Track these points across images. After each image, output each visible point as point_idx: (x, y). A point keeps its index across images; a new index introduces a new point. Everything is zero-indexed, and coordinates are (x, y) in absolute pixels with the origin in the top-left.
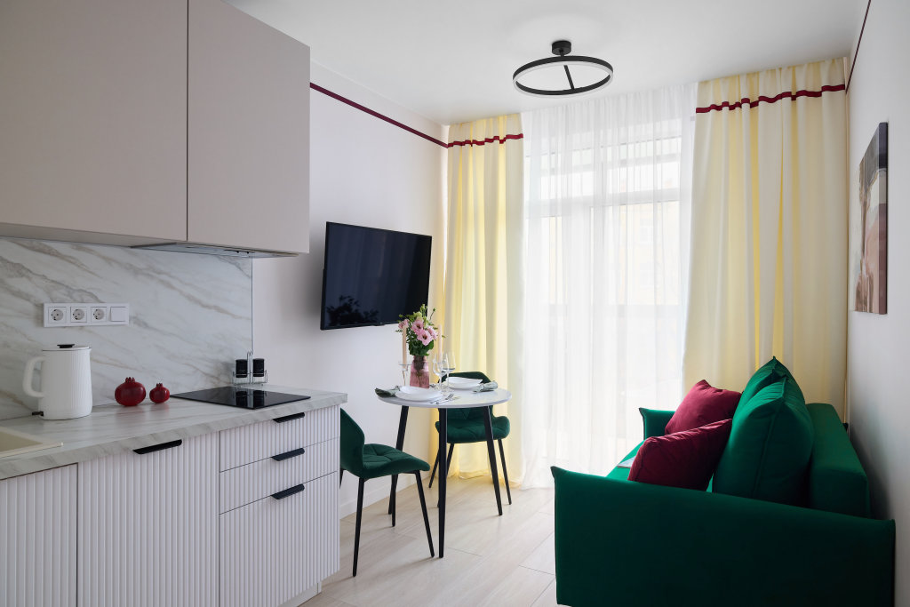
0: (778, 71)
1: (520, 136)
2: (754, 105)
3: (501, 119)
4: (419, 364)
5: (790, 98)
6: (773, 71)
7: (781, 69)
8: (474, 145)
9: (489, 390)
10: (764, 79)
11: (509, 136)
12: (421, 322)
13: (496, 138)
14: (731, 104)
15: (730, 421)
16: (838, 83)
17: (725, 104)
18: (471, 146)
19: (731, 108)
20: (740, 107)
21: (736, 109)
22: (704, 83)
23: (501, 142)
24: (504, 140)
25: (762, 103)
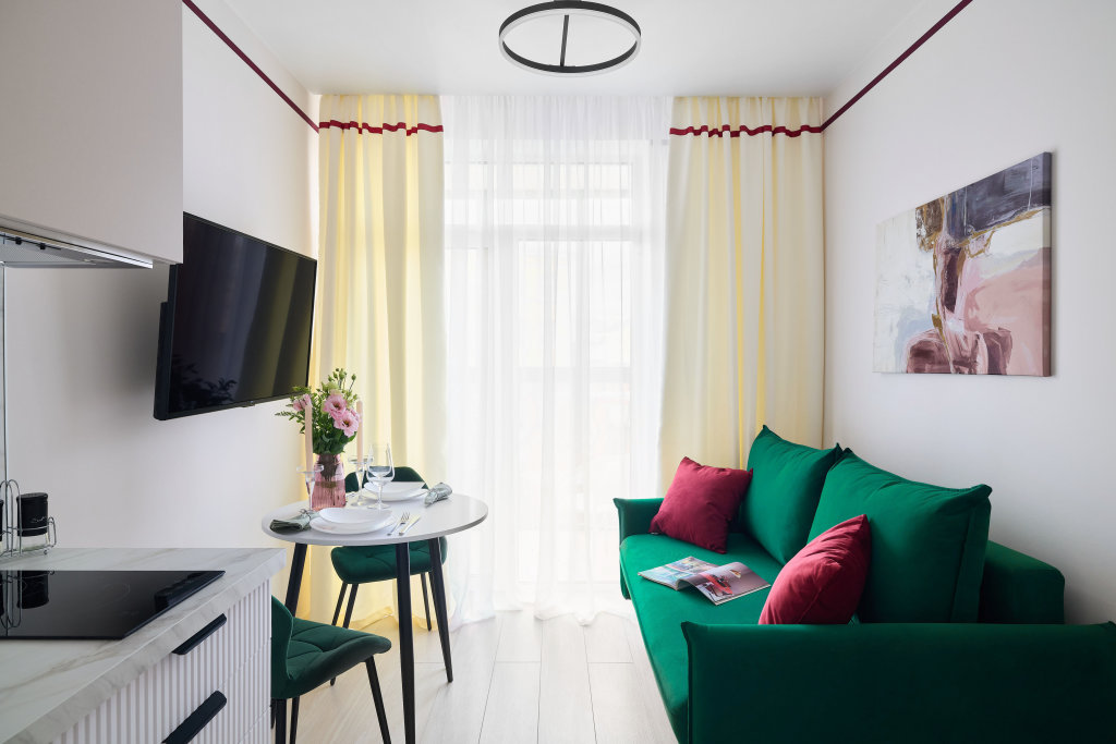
0: (758, 100)
1: (439, 129)
2: (735, 134)
3: (407, 99)
4: (328, 466)
5: (769, 133)
6: (753, 99)
7: (761, 98)
8: (365, 131)
9: (442, 498)
10: (744, 106)
11: (422, 126)
12: (341, 399)
13: (402, 125)
14: (710, 129)
15: (865, 517)
16: (815, 124)
17: (704, 128)
18: (360, 132)
19: (711, 134)
20: (720, 135)
21: (716, 136)
22: (679, 99)
23: (409, 133)
24: (414, 130)
25: (743, 134)
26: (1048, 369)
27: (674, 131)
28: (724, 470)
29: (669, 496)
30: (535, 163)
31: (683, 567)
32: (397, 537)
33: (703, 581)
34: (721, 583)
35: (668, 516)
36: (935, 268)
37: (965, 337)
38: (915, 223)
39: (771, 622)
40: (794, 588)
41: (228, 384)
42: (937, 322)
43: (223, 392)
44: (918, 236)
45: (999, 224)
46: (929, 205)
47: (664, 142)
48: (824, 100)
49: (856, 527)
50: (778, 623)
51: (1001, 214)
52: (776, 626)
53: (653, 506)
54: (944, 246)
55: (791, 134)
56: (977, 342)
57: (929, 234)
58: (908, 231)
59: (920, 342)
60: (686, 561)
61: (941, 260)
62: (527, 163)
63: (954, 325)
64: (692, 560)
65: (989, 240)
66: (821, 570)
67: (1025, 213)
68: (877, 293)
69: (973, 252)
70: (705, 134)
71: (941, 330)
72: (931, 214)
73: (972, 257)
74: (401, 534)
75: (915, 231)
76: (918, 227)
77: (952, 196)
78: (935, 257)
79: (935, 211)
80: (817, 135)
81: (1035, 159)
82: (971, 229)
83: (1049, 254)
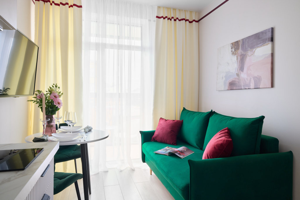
0: (181, 11)
1: (81, 7)
2: (175, 20)
4: (50, 119)
5: (184, 21)
6: (180, 10)
8: (53, 4)
9: (90, 131)
10: (177, 12)
11: (74, 5)
12: (57, 94)
13: (67, 4)
14: (168, 18)
15: (228, 128)
16: (197, 20)
17: (166, 17)
18: (51, 4)
19: (168, 19)
20: (171, 20)
21: (169, 20)
22: (159, 7)
23: (69, 7)
24: (72, 6)
25: (177, 20)
26: (272, 86)
27: (157, 17)
28: (174, 120)
29: (157, 129)
30: (113, 24)
31: (166, 149)
32: (83, 141)
33: (176, 152)
34: (181, 152)
35: (158, 135)
36: (237, 60)
37: (247, 79)
38: (230, 48)
39: (208, 158)
40: (216, 148)
41: (6, 89)
42: (238, 75)
43: (4, 92)
44: (232, 51)
45: (258, 47)
46: (235, 42)
47: (154, 21)
48: (199, 13)
49: (226, 131)
50: (211, 158)
51: (258, 44)
52: (210, 159)
53: (152, 133)
54: (240, 54)
55: (190, 22)
56: (251, 80)
57: (235, 51)
58: (229, 50)
59: (233, 81)
60: (167, 148)
61: (239, 58)
62: (110, 23)
63: (243, 75)
64: (168, 147)
65: (255, 51)
66: (225, 141)
67: (266, 44)
68: (218, 68)
69: (249, 55)
70: (166, 19)
71: (239, 77)
72: (236, 45)
73: (249, 56)
74: (85, 141)
75: (231, 50)
76: (232, 48)
77: (243, 40)
78: (237, 57)
79: (237, 44)
80: (197, 23)
81: (269, 29)
82: (249, 49)
83: (272, 55)
